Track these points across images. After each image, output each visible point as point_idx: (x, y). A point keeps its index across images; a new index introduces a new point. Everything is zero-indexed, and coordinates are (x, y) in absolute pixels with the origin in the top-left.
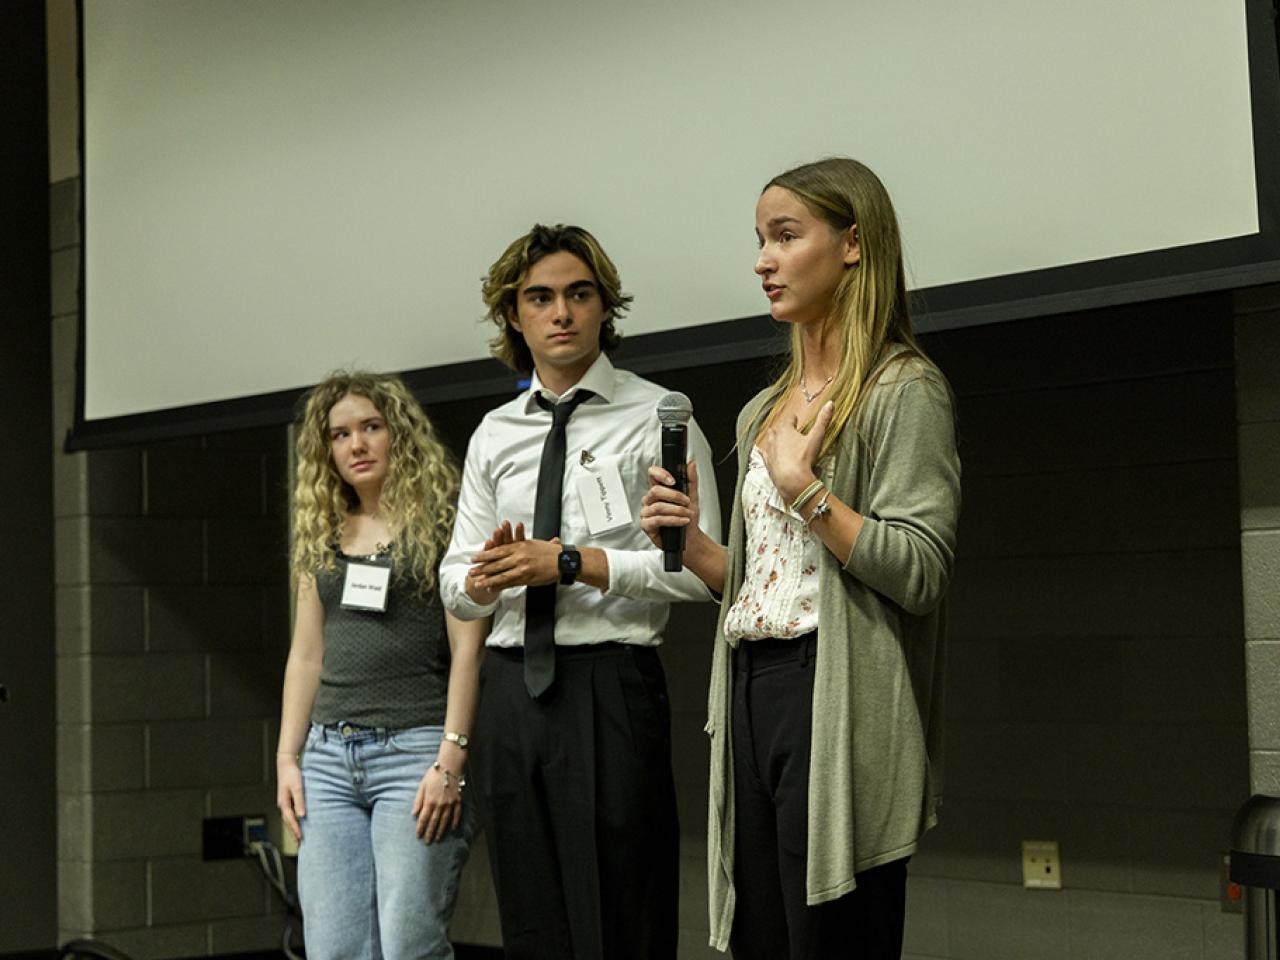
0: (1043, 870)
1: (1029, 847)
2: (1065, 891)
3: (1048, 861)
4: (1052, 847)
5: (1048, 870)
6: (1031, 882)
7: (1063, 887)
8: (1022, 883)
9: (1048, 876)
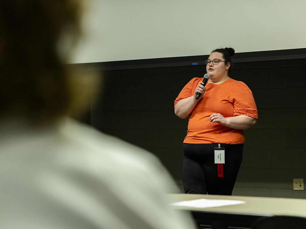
0: (299, 186)
1: (295, 180)
2: (305, 191)
3: (300, 183)
4: (302, 180)
5: (300, 186)
6: (295, 189)
7: (304, 190)
8: (293, 189)
9: (300, 187)
